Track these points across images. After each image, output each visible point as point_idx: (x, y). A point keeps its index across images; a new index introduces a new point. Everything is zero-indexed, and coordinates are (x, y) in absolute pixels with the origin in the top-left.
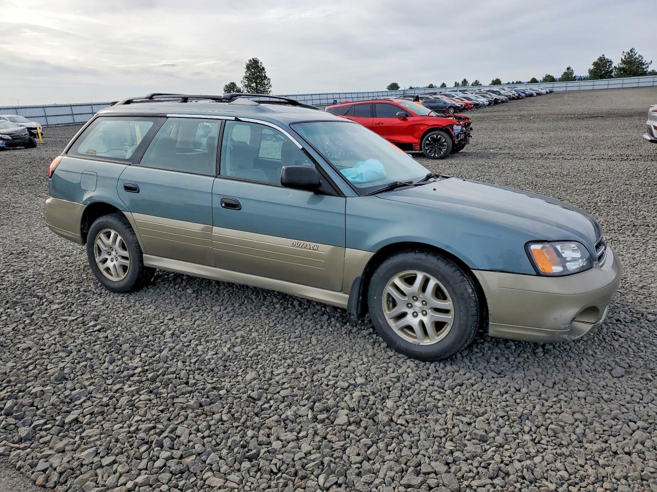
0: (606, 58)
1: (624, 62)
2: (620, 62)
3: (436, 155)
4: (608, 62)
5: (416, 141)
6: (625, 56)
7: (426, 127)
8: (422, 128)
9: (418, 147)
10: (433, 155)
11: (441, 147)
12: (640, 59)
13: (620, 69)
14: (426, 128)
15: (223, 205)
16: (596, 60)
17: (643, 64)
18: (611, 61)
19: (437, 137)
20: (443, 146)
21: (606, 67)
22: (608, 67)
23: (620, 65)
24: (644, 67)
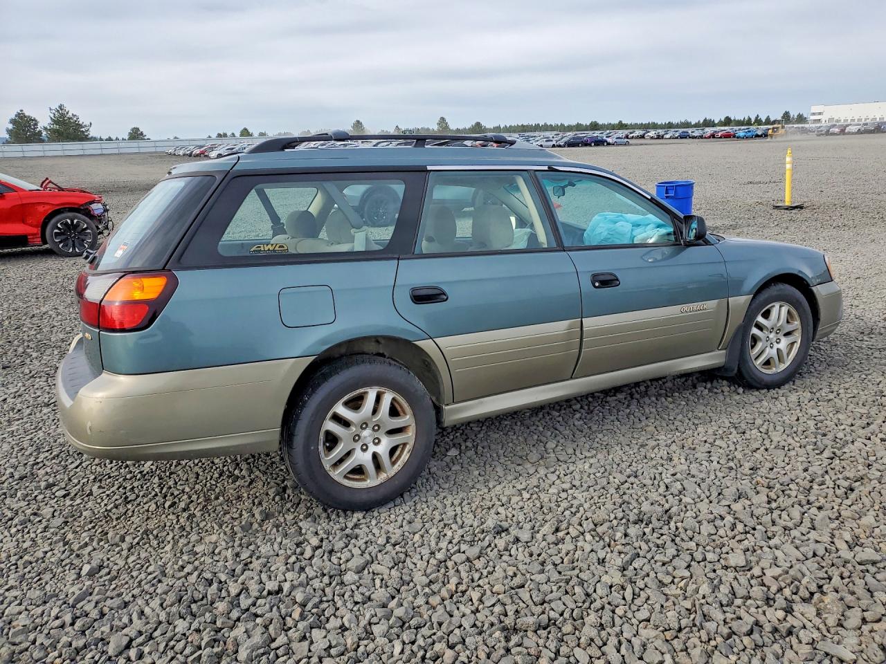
0: (27, 114)
1: (55, 122)
2: (50, 121)
3: (77, 250)
4: (33, 120)
5: (34, 230)
6: (54, 114)
7: (47, 207)
8: (41, 209)
9: (38, 240)
10: (71, 250)
11: (83, 237)
12: (75, 119)
13: (53, 131)
14: (49, 209)
15: (597, 284)
16: (13, 117)
17: (80, 126)
18: (35, 120)
19: (72, 222)
20: (86, 235)
21: (30, 127)
22: (32, 127)
23: (52, 126)
24: (83, 129)
